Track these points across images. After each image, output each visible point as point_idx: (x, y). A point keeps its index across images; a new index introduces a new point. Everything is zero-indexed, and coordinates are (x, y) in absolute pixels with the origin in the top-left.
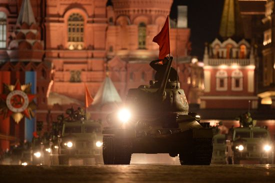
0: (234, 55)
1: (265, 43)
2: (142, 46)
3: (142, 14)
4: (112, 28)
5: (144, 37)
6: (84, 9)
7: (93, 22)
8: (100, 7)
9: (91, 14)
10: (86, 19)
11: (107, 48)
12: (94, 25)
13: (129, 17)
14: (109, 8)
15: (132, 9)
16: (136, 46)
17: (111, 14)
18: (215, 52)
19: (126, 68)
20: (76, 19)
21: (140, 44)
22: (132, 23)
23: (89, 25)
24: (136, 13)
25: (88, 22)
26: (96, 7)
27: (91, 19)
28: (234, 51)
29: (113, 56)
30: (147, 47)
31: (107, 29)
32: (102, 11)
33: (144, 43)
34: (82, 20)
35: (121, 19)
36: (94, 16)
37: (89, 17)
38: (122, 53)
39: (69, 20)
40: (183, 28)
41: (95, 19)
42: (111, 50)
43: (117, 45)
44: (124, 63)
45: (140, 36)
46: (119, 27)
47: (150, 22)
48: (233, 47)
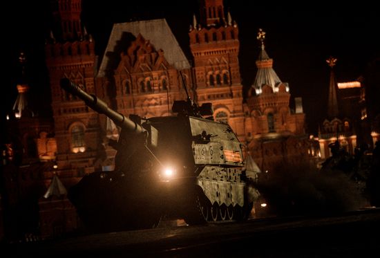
0: (340, 129)
1: (363, 118)
2: (271, 130)
3: (268, 108)
4: (248, 119)
5: (273, 123)
6: (227, 108)
7: (234, 116)
8: (238, 105)
9: (231, 111)
10: (229, 114)
11: (247, 134)
12: (236, 118)
13: (260, 109)
14: (245, 104)
15: (261, 104)
16: (267, 131)
17: (247, 109)
18: (326, 128)
19: (262, 147)
20: (221, 116)
21: (270, 128)
22: (263, 114)
23: (231, 119)
24: (265, 106)
25: (231, 117)
26: (235, 105)
27: (232, 115)
28: (340, 126)
29: (252, 140)
30: (275, 130)
31: (245, 120)
32: (240, 108)
33: (273, 127)
34: (227, 116)
35: (254, 112)
36: (234, 112)
37: (231, 113)
38: (257, 137)
39: (217, 117)
40: (300, 114)
41: (235, 114)
42: (249, 135)
43: (253, 131)
44: (260, 143)
45: (269, 123)
46: (253, 118)
47: (276, 112)
48: (339, 123)
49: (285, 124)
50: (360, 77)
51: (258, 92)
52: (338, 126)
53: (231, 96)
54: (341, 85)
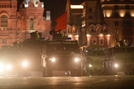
0: (70, 31)
1: (83, 26)
2: (32, 28)
3: (31, 15)
4: (19, 21)
5: (33, 24)
6: (8, 13)
7: (11, 18)
8: (14, 12)
9: (10, 15)
10: (8, 17)
11: (17, 29)
12: (12, 20)
13: (26, 16)
14: (18, 12)
15: (27, 13)
16: (29, 28)
17: (19, 15)
20: (4, 17)
21: (31, 27)
22: (28, 19)
23: (9, 20)
24: (29, 14)
25: (9, 18)
26: (12, 12)
27: (10, 17)
28: (70, 29)
29: (20, 33)
30: (34, 28)
31: (17, 21)
32: (15, 14)
33: (33, 27)
34: (7, 18)
35: (23, 17)
36: (12, 16)
37: (10, 16)
38: (24, 31)
39: (1, 18)
40: (49, 21)
41: (12, 17)
42: (19, 30)
43: (21, 28)
44: (25, 35)
45: (31, 24)
46: (22, 20)
47: (35, 18)
48: (70, 28)
49: (40, 25)
50: (84, 3)
51: (26, 6)
52: (69, 29)
53: (11, 6)
54: (73, 7)
